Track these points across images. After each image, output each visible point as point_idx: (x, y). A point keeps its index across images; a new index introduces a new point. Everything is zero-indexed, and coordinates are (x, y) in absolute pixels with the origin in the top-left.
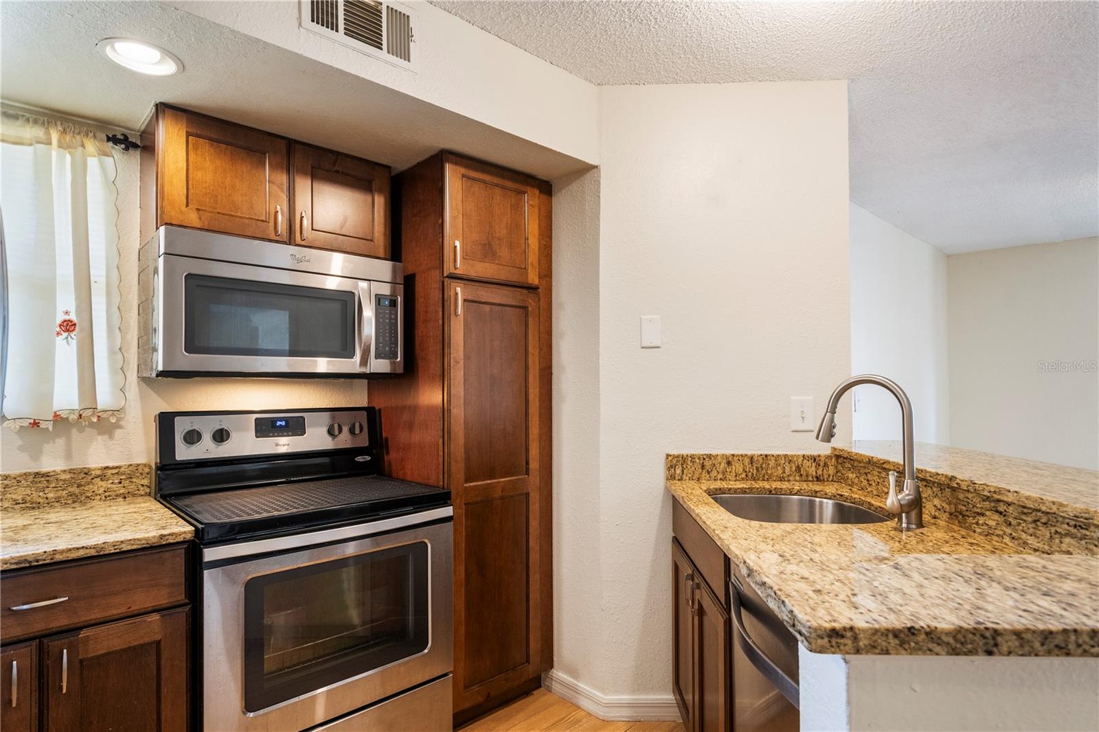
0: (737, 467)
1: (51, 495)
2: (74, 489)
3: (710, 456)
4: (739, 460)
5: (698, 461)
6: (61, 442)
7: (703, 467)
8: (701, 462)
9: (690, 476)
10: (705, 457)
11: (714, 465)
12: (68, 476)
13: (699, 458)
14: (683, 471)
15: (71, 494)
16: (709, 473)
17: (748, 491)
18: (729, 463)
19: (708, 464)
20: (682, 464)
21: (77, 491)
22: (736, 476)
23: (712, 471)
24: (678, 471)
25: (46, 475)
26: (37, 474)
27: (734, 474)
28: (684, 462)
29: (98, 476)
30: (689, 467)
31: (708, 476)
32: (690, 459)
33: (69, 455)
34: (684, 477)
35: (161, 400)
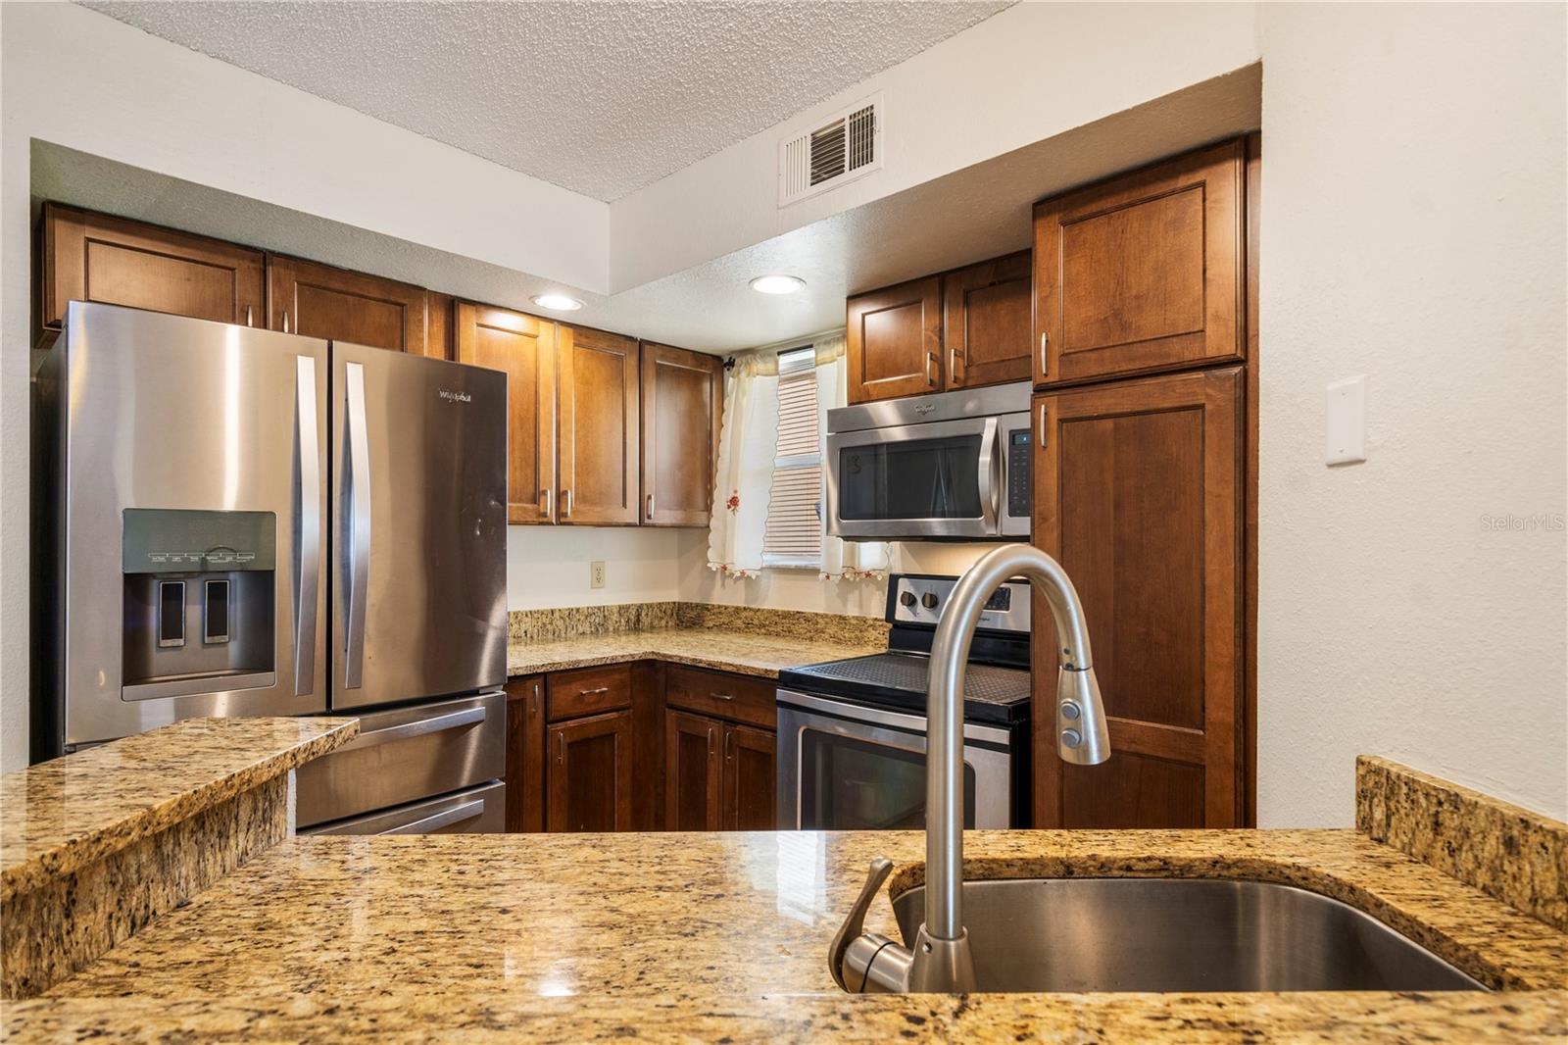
0: (1539, 869)
1: (847, 635)
2: (857, 633)
3: (1455, 800)
4: (1543, 845)
5: (1423, 801)
6: (857, 592)
7: (1437, 826)
8: (1433, 810)
9: (1406, 840)
10: (1442, 796)
11: (1467, 832)
12: (854, 622)
13: (1427, 795)
14: (1388, 817)
15: (857, 637)
16: (1452, 852)
17: (1427, 936)
18: (1510, 844)
19: (1451, 821)
20: (1387, 798)
21: (859, 635)
22: (1534, 901)
23: (1460, 849)
24: (1379, 814)
25: (844, 618)
26: (840, 616)
27: (1528, 892)
28: (1392, 792)
29: (871, 625)
30: (1402, 811)
31: (1449, 861)
32: (1405, 789)
33: (861, 607)
34: (1391, 834)
35: (914, 562)
